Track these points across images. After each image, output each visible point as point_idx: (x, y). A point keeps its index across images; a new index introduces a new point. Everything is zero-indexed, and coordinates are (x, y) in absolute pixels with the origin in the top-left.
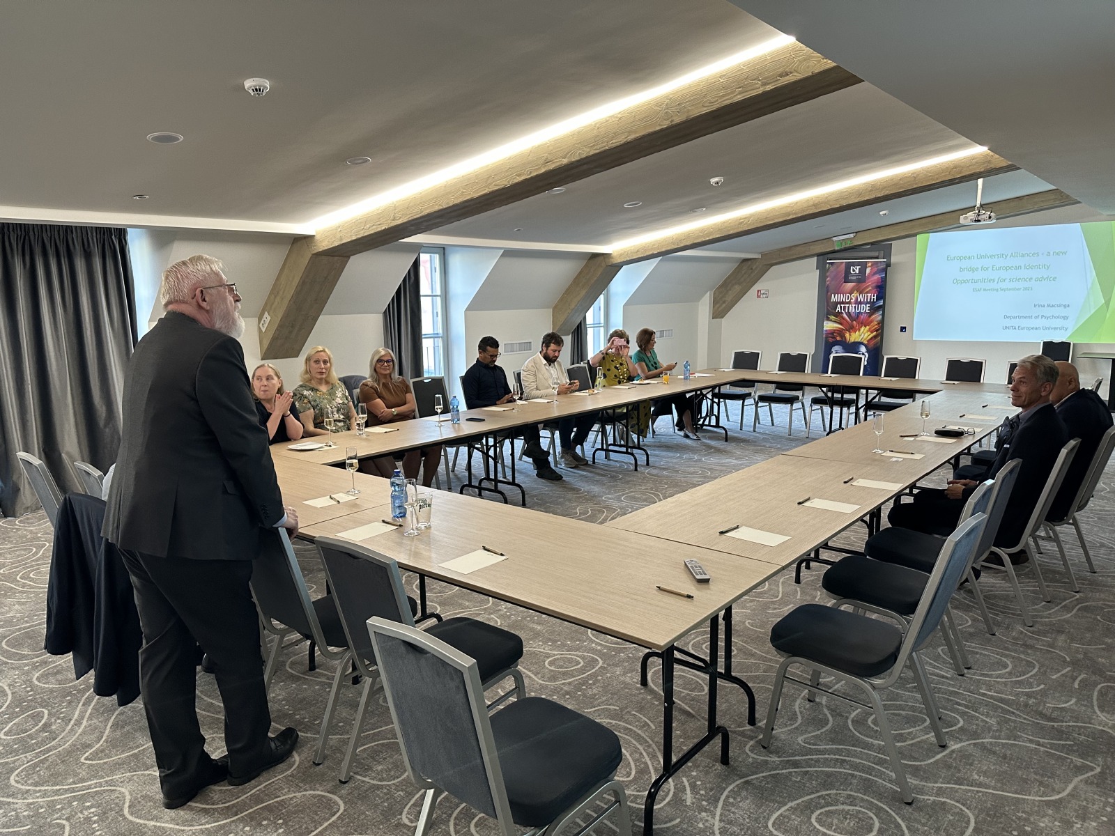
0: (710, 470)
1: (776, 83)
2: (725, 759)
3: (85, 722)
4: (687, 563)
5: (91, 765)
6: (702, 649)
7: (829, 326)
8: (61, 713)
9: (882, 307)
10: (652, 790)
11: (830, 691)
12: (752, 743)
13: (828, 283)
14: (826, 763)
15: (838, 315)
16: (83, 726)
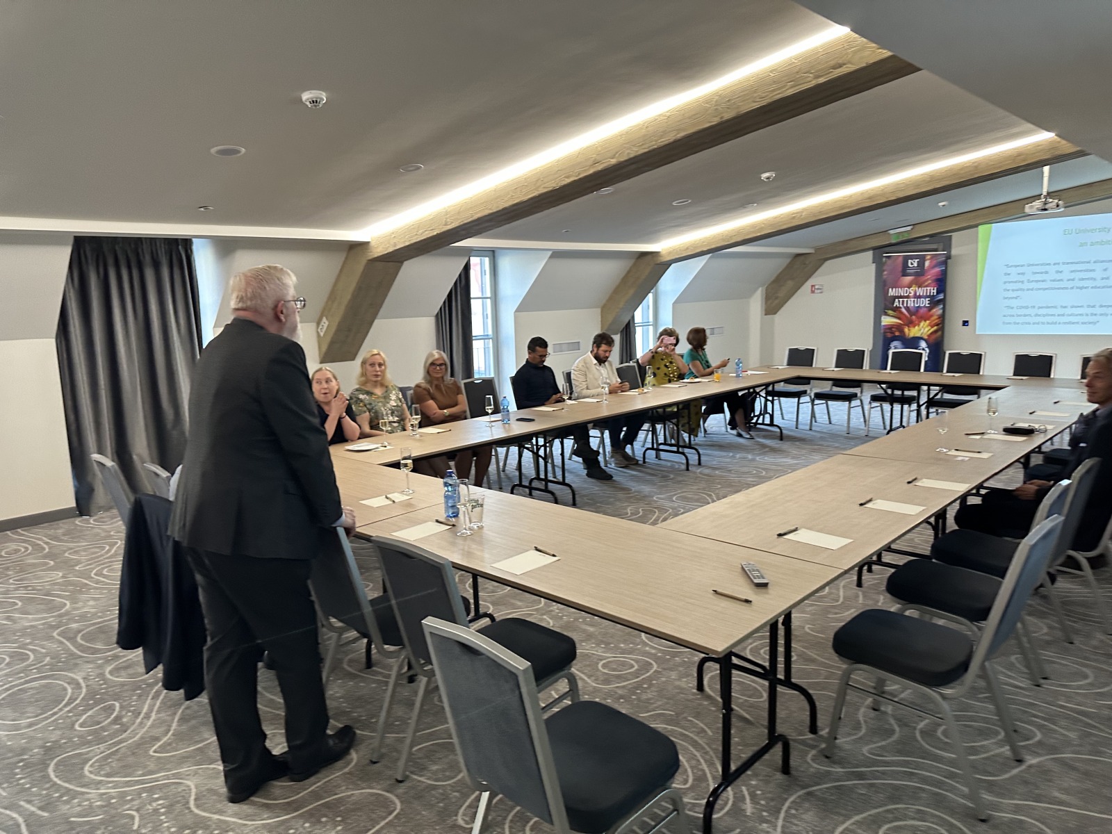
0: (764, 469)
1: (830, 75)
2: (786, 769)
3: (153, 716)
4: (744, 566)
5: (159, 758)
6: (760, 654)
7: (887, 321)
8: (132, 706)
9: (943, 301)
10: (711, 799)
11: (896, 700)
12: (814, 752)
13: (885, 277)
14: (894, 775)
15: (897, 309)
16: (152, 719)
